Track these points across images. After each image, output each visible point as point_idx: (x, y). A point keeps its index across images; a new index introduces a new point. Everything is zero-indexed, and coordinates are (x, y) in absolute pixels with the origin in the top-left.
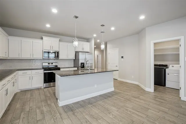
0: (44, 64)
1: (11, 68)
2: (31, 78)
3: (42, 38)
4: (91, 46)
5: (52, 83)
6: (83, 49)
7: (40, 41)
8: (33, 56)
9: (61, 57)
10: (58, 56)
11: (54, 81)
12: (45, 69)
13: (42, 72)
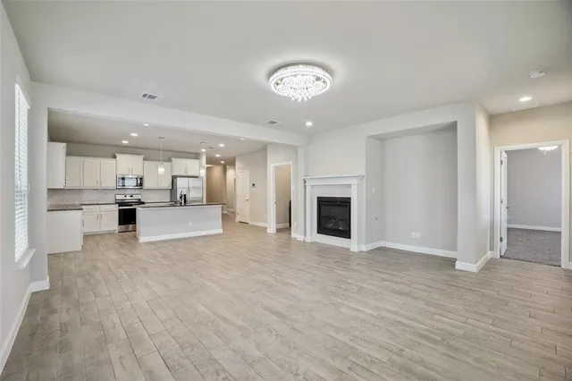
0: (119, 197)
1: (67, 203)
2: (100, 217)
3: (115, 157)
4: (201, 166)
5: (131, 226)
6: (186, 170)
7: (112, 161)
8: (101, 184)
9: (146, 185)
10: (141, 184)
11: (135, 223)
12: (121, 204)
13: (116, 208)
